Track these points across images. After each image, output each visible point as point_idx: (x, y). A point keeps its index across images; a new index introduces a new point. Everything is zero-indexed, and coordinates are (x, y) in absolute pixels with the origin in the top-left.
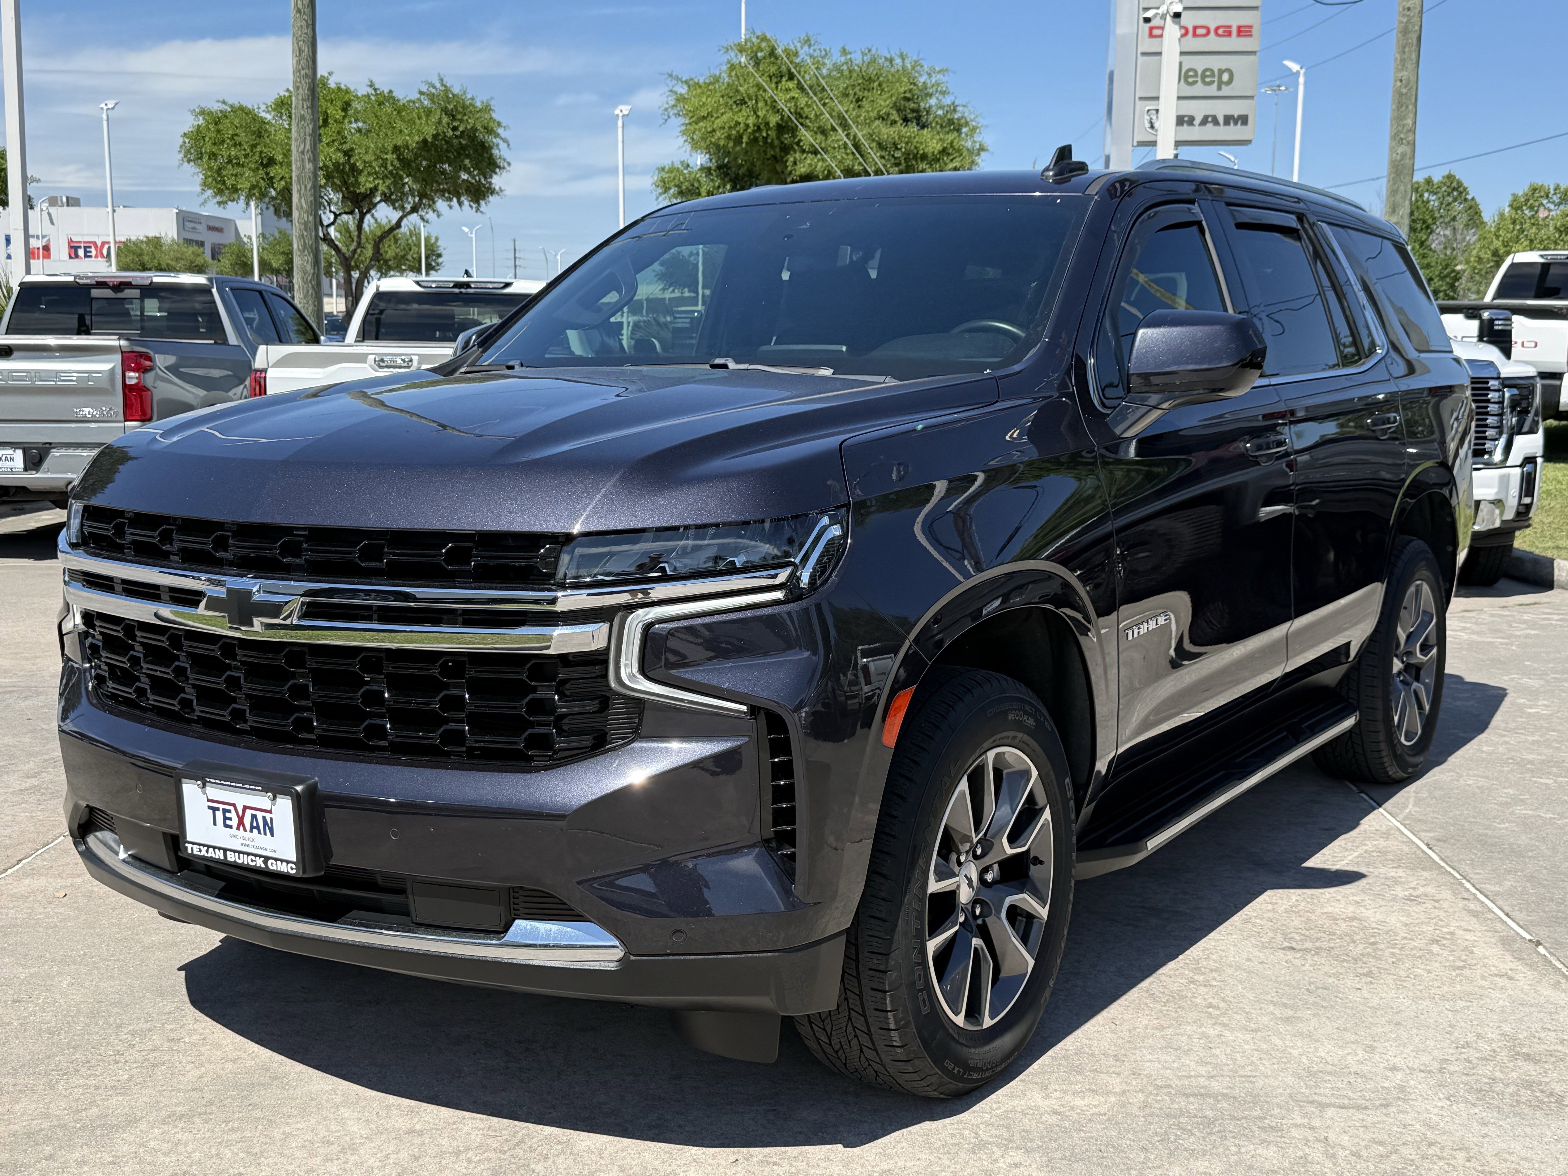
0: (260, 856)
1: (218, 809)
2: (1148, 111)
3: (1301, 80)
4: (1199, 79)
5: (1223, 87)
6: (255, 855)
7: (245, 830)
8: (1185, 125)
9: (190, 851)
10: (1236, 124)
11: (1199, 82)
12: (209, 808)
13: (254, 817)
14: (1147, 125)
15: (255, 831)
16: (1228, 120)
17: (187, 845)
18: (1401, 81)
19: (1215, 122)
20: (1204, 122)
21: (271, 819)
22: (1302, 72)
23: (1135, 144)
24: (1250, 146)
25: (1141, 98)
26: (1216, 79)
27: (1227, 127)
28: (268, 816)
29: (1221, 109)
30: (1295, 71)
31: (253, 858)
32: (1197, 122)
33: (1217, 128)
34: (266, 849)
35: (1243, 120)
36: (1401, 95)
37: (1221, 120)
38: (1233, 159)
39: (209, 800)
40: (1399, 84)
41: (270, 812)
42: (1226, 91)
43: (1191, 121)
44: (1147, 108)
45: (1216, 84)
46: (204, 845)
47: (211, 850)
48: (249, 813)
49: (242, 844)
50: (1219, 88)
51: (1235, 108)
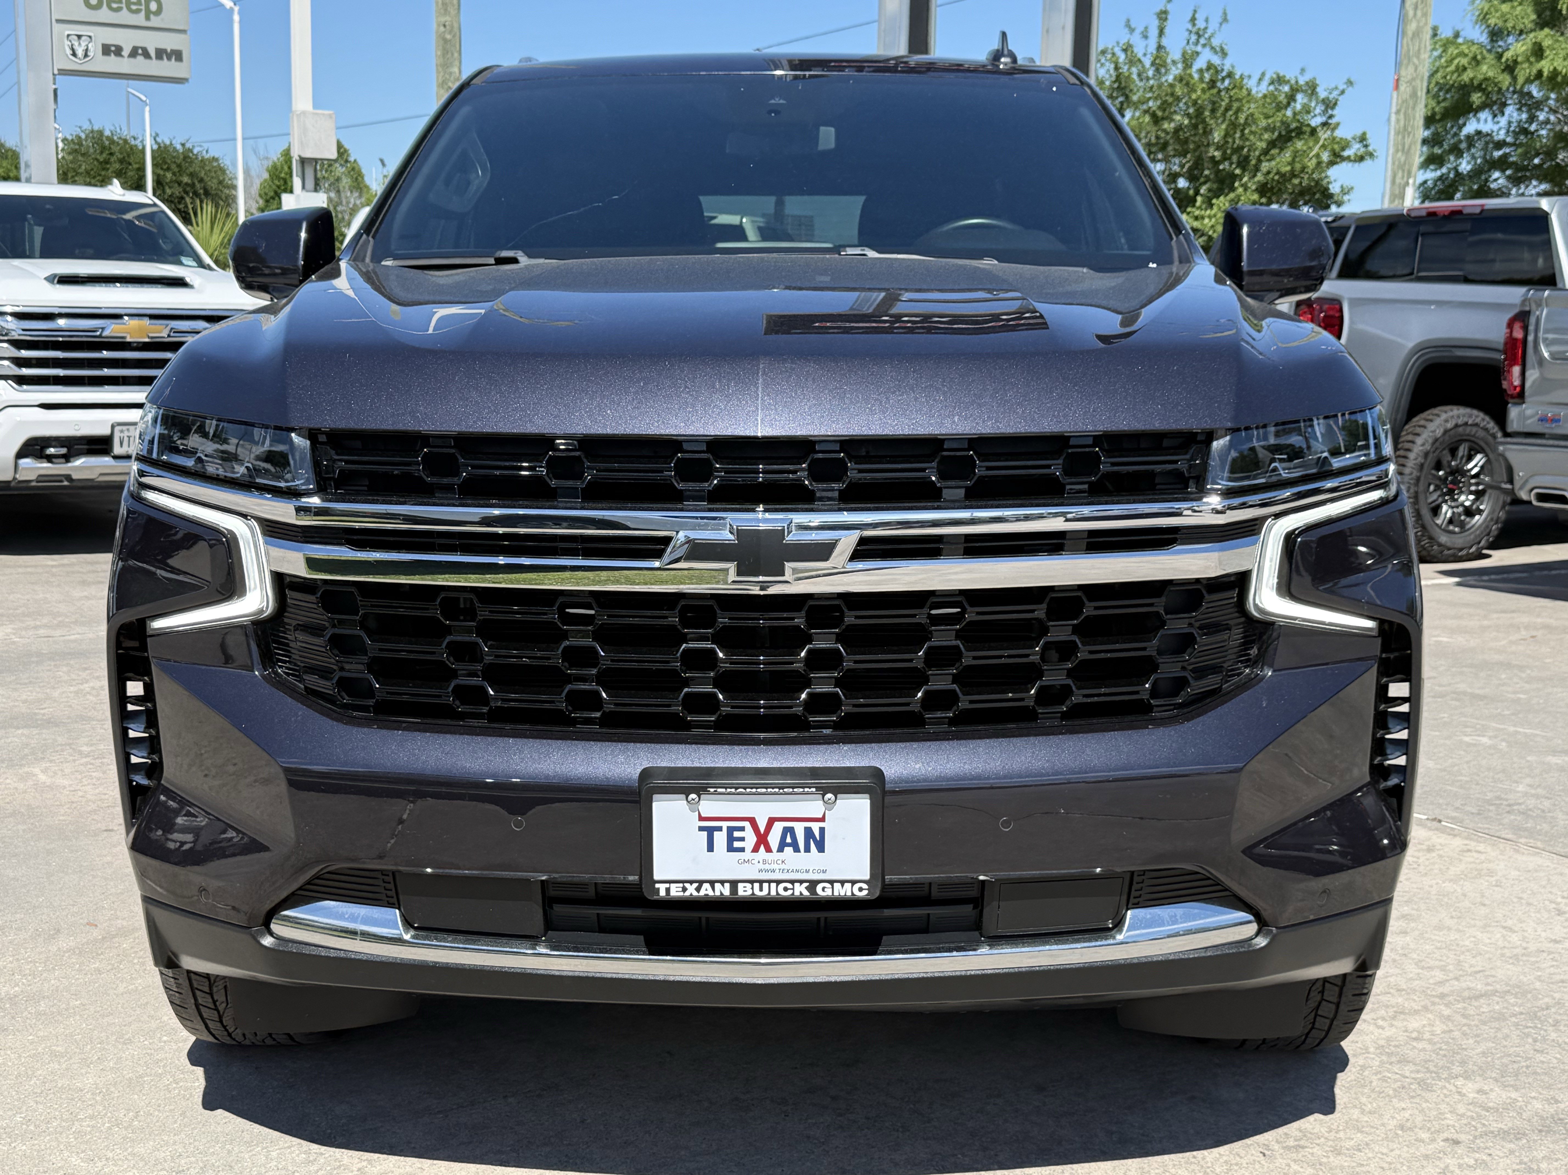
0: (801, 882)
1: (720, 829)
2: (68, 36)
3: (236, 18)
4: (124, 5)
5: (152, 16)
6: (792, 882)
7: (768, 850)
8: (112, 54)
9: (663, 893)
10: (169, 59)
11: (125, 9)
12: (701, 829)
13: (790, 831)
14: (69, 52)
15: (789, 850)
16: (161, 54)
17: (657, 886)
18: (445, 26)
19: (146, 54)
20: (134, 53)
21: (822, 830)
22: (236, 9)
23: (56, 72)
24: (186, 84)
25: (58, 21)
26: (143, 7)
27: (159, 62)
28: (815, 827)
29: (152, 41)
30: (228, 7)
31: (789, 886)
32: (126, 52)
33: (148, 61)
34: (807, 871)
35: (177, 55)
36: (445, 41)
37: (153, 54)
38: (144, 98)
39: (701, 819)
40: (442, 29)
41: (822, 819)
42: (155, 22)
43: (118, 51)
44: (67, 33)
45: (143, 12)
46: (691, 882)
47: (706, 886)
48: (778, 827)
49: (760, 871)
50: (148, 18)
51: (169, 42)
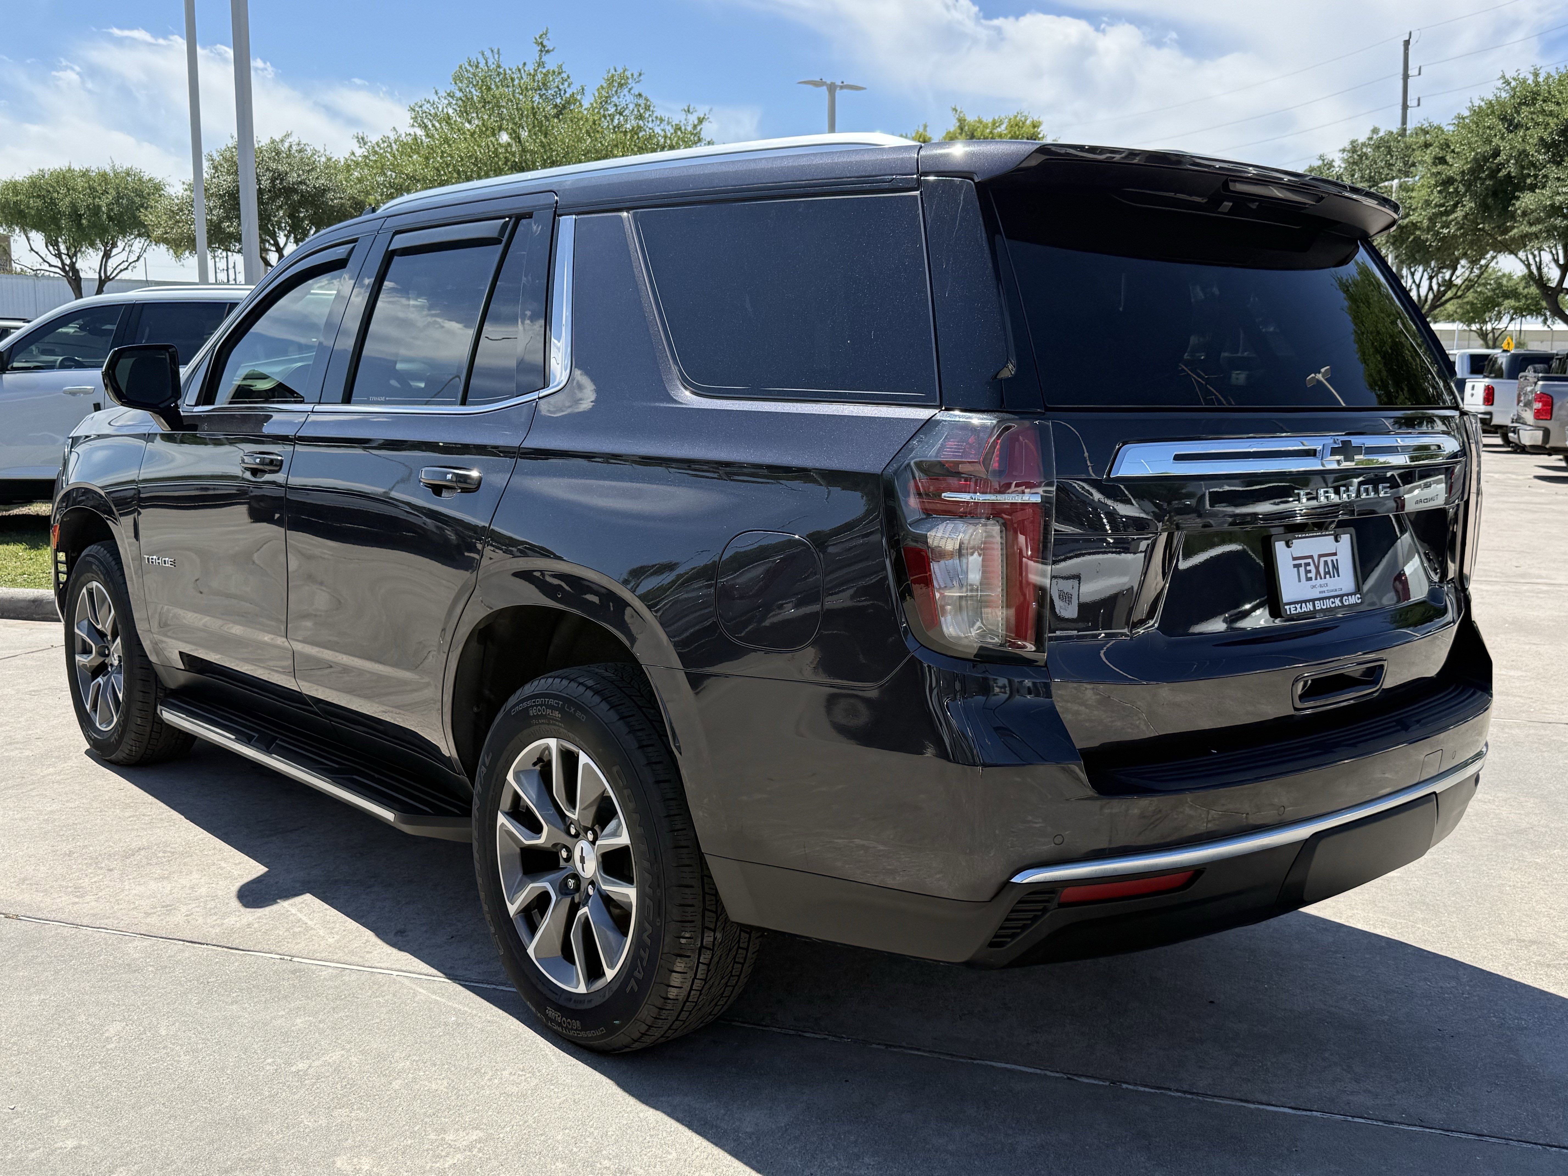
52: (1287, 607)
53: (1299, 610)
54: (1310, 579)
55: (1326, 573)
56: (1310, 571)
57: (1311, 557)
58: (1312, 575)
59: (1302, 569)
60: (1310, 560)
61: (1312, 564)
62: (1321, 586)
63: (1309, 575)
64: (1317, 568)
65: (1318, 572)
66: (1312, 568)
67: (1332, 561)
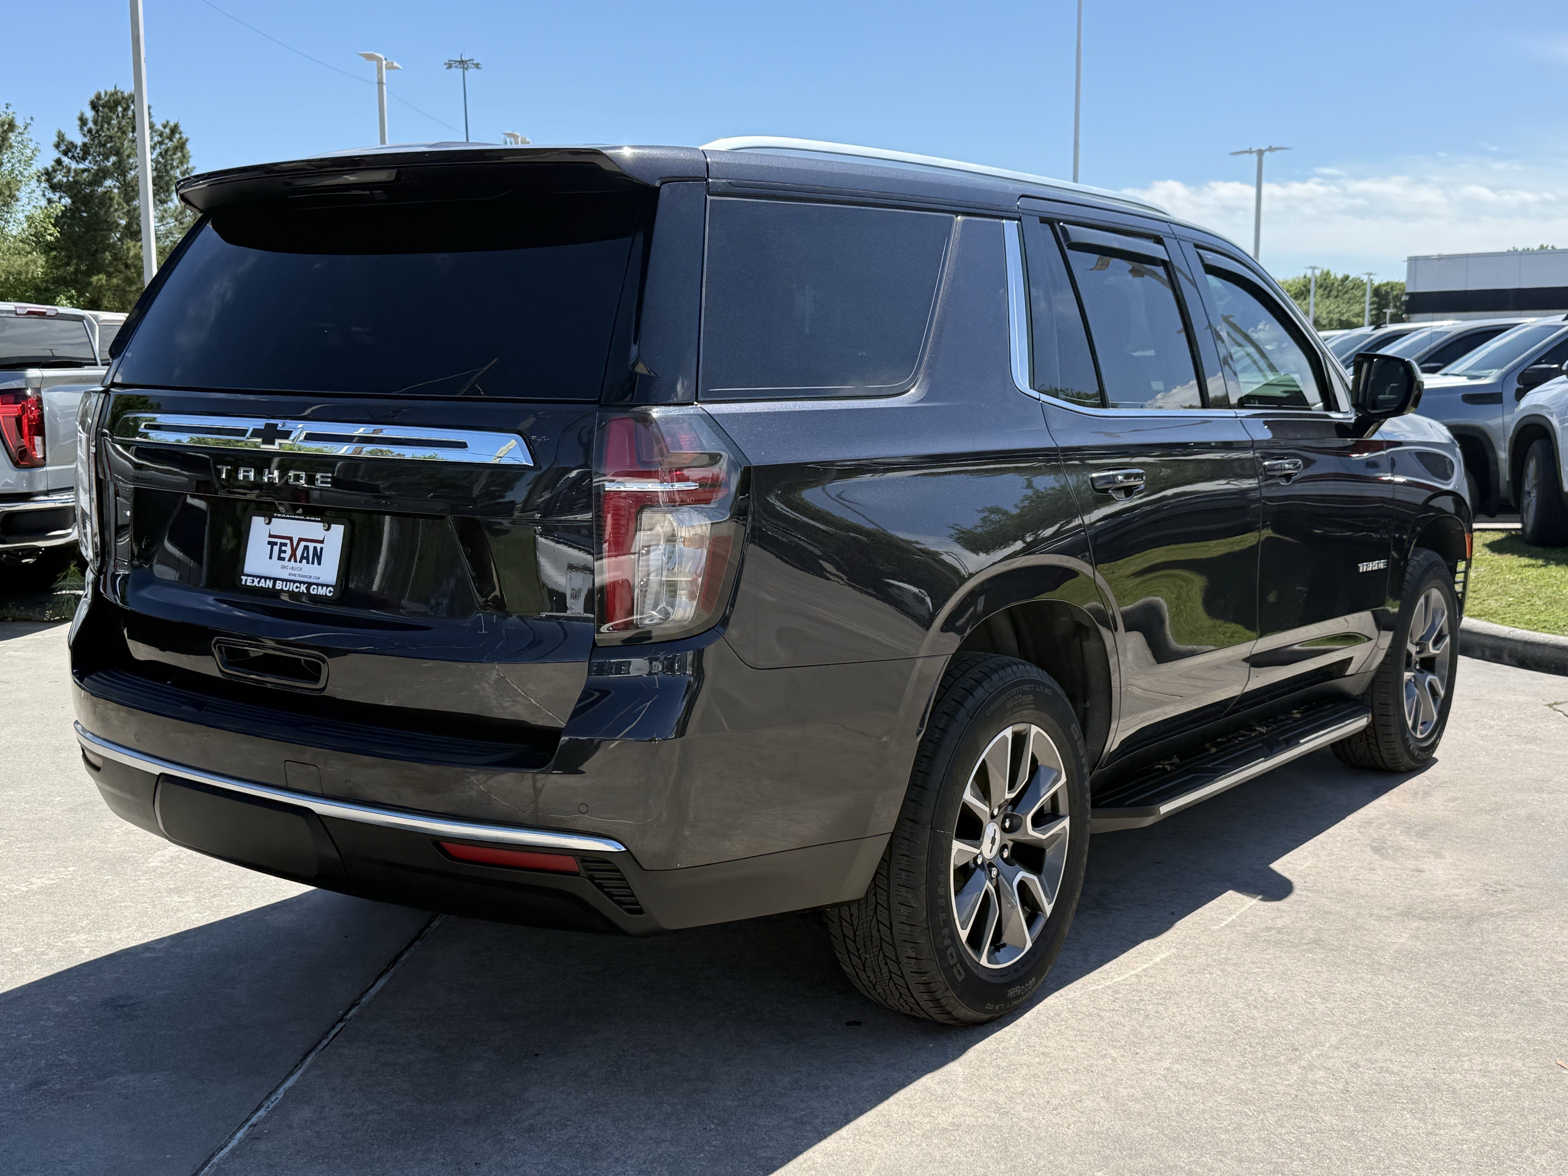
52: (244, 578)
53: (256, 583)
54: (283, 559)
55: (302, 558)
56: (285, 552)
57: (291, 539)
58: (287, 556)
59: (276, 549)
60: (288, 542)
61: (289, 545)
62: (292, 568)
63: (282, 555)
64: (294, 551)
65: (294, 554)
66: (288, 549)
67: (315, 548)
